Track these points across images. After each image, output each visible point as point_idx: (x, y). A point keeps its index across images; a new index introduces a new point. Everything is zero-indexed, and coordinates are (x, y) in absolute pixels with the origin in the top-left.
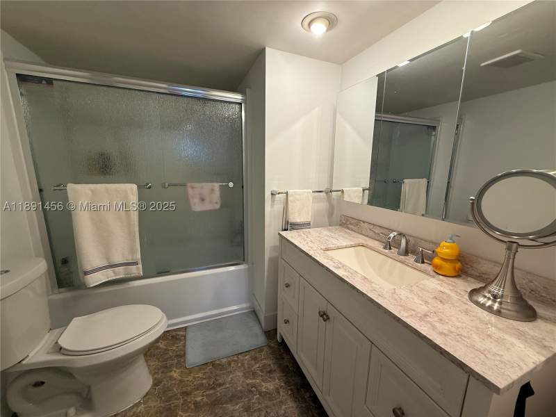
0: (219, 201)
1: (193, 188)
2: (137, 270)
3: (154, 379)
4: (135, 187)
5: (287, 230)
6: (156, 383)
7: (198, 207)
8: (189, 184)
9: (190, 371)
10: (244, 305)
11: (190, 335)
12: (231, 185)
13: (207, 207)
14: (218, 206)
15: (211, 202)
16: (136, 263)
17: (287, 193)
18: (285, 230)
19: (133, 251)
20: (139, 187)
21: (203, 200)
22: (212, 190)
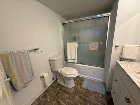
0: (97, 48)
1: (90, 44)
2: (76, 61)
3: (75, 85)
4: (77, 43)
5: (121, 60)
6: (75, 86)
7: (91, 49)
8: (90, 43)
9: (82, 88)
10: (102, 80)
11: (85, 80)
12: (102, 43)
13: (94, 49)
14: (97, 49)
15: (95, 48)
16: (76, 60)
17: (123, 46)
18: (120, 60)
19: (75, 57)
20: (78, 43)
21: (93, 47)
22: (96, 45)
